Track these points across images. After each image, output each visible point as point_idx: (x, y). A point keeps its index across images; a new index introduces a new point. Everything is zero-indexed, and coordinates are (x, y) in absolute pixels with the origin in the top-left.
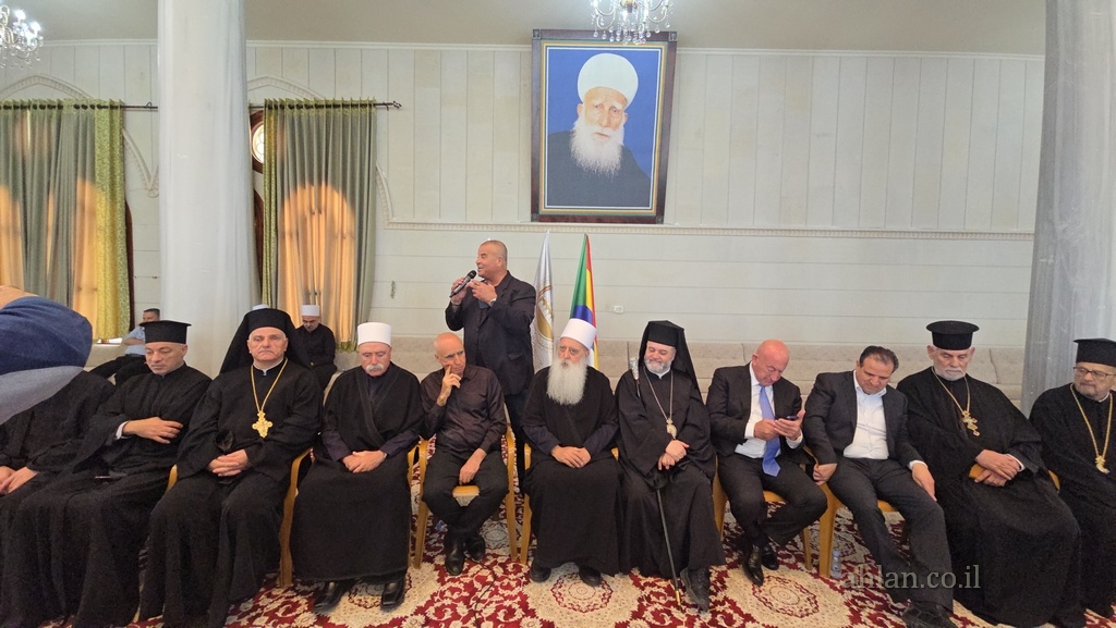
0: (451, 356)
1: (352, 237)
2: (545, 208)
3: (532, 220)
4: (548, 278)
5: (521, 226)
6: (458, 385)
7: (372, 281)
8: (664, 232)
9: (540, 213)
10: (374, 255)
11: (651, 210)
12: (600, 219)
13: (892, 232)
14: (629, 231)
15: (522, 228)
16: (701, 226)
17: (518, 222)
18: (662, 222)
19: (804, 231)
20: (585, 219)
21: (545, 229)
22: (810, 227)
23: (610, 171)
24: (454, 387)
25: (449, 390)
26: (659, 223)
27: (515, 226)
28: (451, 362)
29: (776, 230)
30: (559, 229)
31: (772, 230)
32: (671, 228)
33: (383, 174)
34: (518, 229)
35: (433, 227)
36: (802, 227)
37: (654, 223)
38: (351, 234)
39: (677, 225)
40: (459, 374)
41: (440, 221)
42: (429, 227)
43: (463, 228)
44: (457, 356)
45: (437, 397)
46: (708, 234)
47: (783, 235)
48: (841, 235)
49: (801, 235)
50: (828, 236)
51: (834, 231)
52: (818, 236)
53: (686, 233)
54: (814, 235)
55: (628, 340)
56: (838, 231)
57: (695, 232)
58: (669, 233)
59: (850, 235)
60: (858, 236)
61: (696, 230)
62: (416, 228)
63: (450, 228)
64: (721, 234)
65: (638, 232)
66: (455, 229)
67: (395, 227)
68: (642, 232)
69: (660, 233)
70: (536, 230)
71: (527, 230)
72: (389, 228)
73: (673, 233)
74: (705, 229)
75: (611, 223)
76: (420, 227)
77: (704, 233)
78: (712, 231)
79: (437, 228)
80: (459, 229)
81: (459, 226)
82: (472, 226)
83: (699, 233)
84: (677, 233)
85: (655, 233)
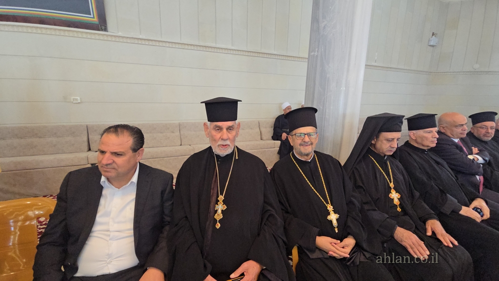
8: (110, 38)
11: (93, 18)
13: (264, 53)
14: (75, 34)
16: (141, 37)
18: (106, 30)
19: (215, 48)
22: (218, 46)
26: (102, 30)
29: (196, 45)
31: (194, 45)
32: (112, 36)
36: (213, 45)
37: (99, 30)
39: (120, 34)
46: (147, 43)
47: (201, 49)
48: (237, 53)
49: (213, 51)
50: (229, 52)
51: (232, 50)
52: (224, 52)
53: (129, 41)
54: (221, 52)
55: (87, 124)
56: (235, 50)
57: (136, 41)
58: (114, 40)
59: (242, 54)
60: (247, 54)
61: (136, 40)
64: (157, 45)
65: (84, 36)
68: (89, 37)
69: (106, 39)
73: (117, 40)
74: (144, 39)
75: (55, 25)
77: (143, 43)
78: (150, 41)
83: (140, 43)
84: (121, 41)
85: (101, 39)
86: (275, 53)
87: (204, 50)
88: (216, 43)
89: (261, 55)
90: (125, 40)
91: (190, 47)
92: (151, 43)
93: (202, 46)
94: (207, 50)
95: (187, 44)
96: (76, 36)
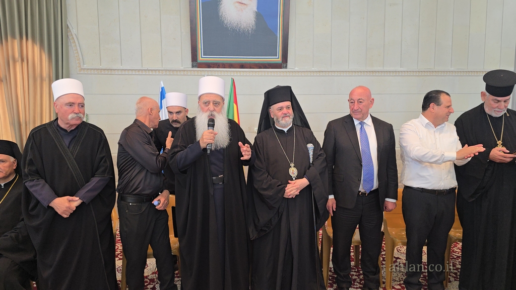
2: (201, 58)
3: (193, 67)
5: (184, 71)
8: (288, 74)
9: (199, 61)
11: (278, 59)
12: (242, 66)
13: (438, 72)
15: (185, 73)
16: (313, 69)
17: (182, 68)
18: (286, 67)
19: (382, 72)
20: (231, 66)
21: (203, 73)
22: (386, 69)
23: (248, 30)
26: (283, 68)
27: (180, 71)
29: (364, 72)
30: (213, 73)
31: (361, 72)
32: (292, 72)
33: (74, 31)
34: (182, 73)
35: (116, 72)
36: (381, 69)
37: (281, 68)
41: (121, 67)
42: (113, 72)
43: (140, 73)
46: (318, 75)
47: (368, 75)
48: (406, 75)
49: (380, 75)
50: (397, 75)
51: (401, 71)
52: (392, 75)
53: (303, 75)
54: (389, 75)
56: (404, 72)
58: (291, 75)
59: (412, 75)
60: (417, 75)
61: (309, 73)
62: (103, 73)
63: (130, 72)
64: (327, 75)
65: (269, 75)
66: (134, 73)
67: (86, 73)
68: (273, 75)
69: (285, 75)
70: (196, 74)
71: (189, 74)
72: (81, 73)
73: (294, 75)
74: (316, 72)
75: (250, 68)
76: (106, 72)
77: (315, 75)
78: (321, 73)
79: (120, 73)
80: (137, 73)
81: (137, 71)
82: (147, 71)
83: (312, 75)
84: (297, 75)
85: (282, 75)
86: (452, 69)
87: (371, 75)
88: (383, 67)
89: (434, 74)
90: (300, 74)
91: (357, 74)
93: (370, 71)
94: (374, 75)
95: (355, 72)
96: (263, 75)
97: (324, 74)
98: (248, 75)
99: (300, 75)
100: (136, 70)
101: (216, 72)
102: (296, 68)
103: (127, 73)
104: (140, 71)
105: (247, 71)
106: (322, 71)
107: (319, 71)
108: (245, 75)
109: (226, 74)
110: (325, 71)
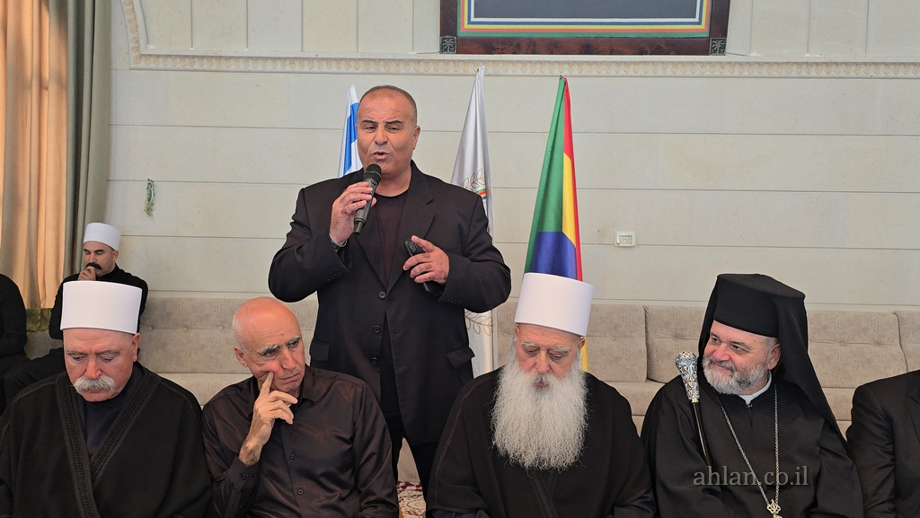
0: (272, 352)
1: (61, 85)
2: (470, 23)
3: (443, 49)
4: (480, 174)
5: (419, 61)
6: (288, 417)
7: (105, 181)
8: (727, 72)
9: (461, 33)
10: (107, 124)
11: (698, 25)
12: (587, 46)
14: (650, 70)
15: (422, 68)
16: (808, 57)
17: (413, 54)
18: (722, 50)
20: (553, 46)
21: (471, 69)
24: (278, 423)
25: (266, 430)
26: (715, 52)
27: (407, 61)
28: (272, 364)
30: (501, 69)
32: (740, 64)
34: (412, 68)
35: (232, 65)
37: (706, 53)
38: (59, 80)
39: (755, 55)
40: (290, 392)
41: (246, 52)
42: (224, 65)
43: (297, 67)
44: (286, 351)
45: (240, 445)
46: (823, 74)
53: (774, 74)
55: (647, 304)
57: (794, 71)
58: (736, 73)
61: (795, 67)
62: (196, 66)
63: (270, 66)
64: (853, 74)
65: (669, 72)
66: (279, 68)
67: (152, 66)
68: (679, 73)
69: (717, 73)
70: (452, 71)
71: (432, 71)
72: (139, 66)
73: (746, 73)
74: (817, 64)
75: (611, 54)
76: (206, 64)
77: (813, 73)
78: (834, 67)
79: (242, 68)
80: (288, 68)
81: (288, 62)
82: (315, 62)
83: (804, 74)
84: (755, 73)
85: (708, 73)
90: (765, 72)
92: (833, 71)
96: (650, 73)
97: (842, 71)
98: (604, 73)
99: (765, 74)
100: (285, 59)
101: (510, 65)
102: (753, 54)
103: (260, 68)
104: (297, 62)
105: (602, 63)
106: (837, 64)
107: (827, 64)
108: (594, 73)
109: (538, 72)
110: (846, 64)
